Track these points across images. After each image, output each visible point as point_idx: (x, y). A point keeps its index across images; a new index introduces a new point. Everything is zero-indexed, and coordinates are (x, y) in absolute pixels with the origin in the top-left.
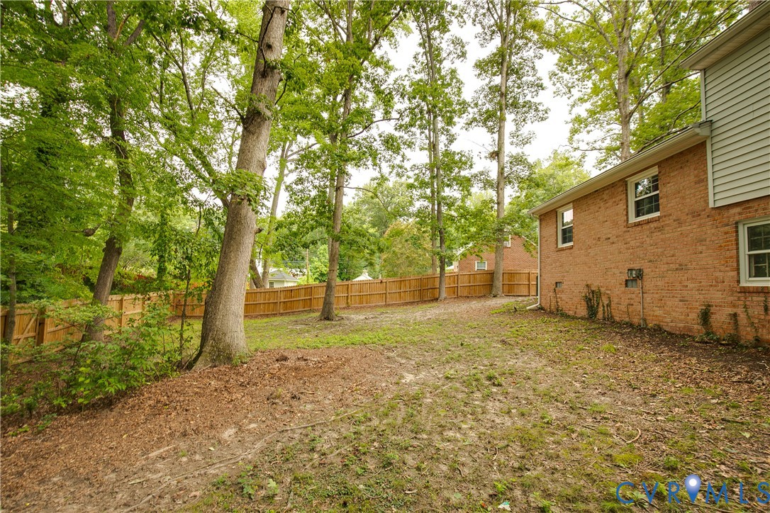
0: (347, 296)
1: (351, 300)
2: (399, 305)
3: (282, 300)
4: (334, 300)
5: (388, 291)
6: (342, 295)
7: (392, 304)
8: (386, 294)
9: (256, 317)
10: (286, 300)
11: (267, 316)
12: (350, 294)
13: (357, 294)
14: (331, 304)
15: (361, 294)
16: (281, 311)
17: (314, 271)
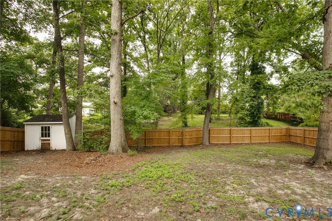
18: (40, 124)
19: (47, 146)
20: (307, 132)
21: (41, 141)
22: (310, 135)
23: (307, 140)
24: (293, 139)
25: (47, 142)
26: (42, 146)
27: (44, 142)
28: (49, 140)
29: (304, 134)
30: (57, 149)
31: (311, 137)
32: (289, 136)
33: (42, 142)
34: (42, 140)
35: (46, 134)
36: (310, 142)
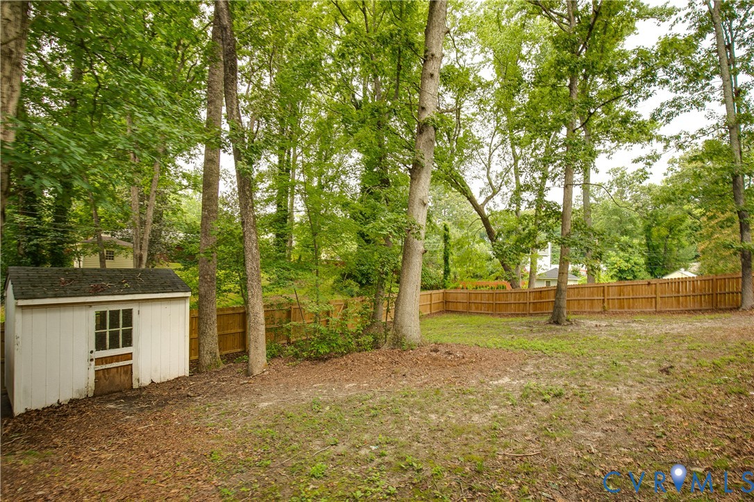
0: (604, 300)
1: (608, 304)
2: (673, 313)
3: (532, 301)
4: (564, 303)
5: (659, 294)
6: (596, 298)
7: (665, 312)
8: (655, 298)
9: (507, 316)
10: (535, 301)
11: (517, 315)
12: (606, 298)
13: (616, 297)
14: (560, 307)
15: (622, 297)
16: (531, 312)
17: (610, 267)
18: (90, 304)
19: (121, 379)
20: (473, 295)
21: (93, 363)
22: (476, 299)
23: (473, 307)
24: (451, 307)
25: (121, 364)
26: (97, 379)
27: (108, 366)
28: (129, 356)
29: (470, 299)
30: (157, 380)
31: (477, 301)
32: (446, 302)
33: (100, 367)
34: (99, 361)
35: (114, 336)
36: (477, 308)
